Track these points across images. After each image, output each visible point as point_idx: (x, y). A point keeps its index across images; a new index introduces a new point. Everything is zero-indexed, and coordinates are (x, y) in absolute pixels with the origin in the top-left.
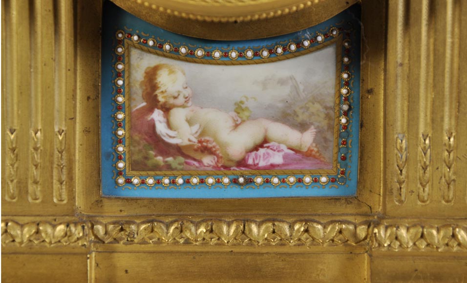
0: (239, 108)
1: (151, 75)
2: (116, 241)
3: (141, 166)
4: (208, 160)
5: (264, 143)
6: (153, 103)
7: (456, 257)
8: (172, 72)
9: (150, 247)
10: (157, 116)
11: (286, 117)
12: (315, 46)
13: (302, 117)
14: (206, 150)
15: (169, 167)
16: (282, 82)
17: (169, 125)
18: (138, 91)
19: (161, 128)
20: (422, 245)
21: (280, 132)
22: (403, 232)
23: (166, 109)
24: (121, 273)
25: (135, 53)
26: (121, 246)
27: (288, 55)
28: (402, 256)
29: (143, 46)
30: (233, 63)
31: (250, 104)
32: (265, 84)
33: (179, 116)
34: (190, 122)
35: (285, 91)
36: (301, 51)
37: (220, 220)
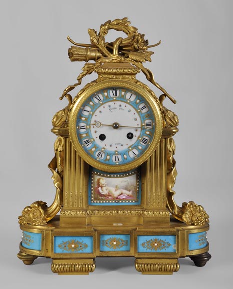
0: (116, 187)
1: (99, 180)
2: (92, 214)
3: (96, 199)
4: (110, 198)
5: (121, 194)
6: (99, 186)
7: (160, 218)
8: (103, 179)
9: (99, 216)
10: (100, 188)
11: (126, 189)
12: (132, 174)
13: (129, 189)
14: (110, 196)
15: (102, 199)
16: (125, 182)
17: (102, 190)
18: (96, 183)
19: (101, 191)
20: (153, 215)
21: (125, 192)
22: (149, 212)
23: (102, 187)
24: (92, 221)
25: (95, 176)
26: (92, 216)
27: (126, 176)
28: (149, 217)
29: (97, 174)
30: (115, 178)
31: (119, 186)
32: (122, 182)
33: (104, 188)
34: (106, 190)
35: (126, 184)
36: (129, 175)
37: (113, 210)
